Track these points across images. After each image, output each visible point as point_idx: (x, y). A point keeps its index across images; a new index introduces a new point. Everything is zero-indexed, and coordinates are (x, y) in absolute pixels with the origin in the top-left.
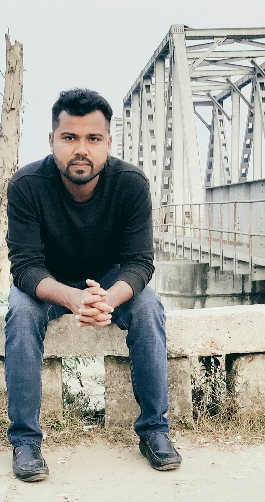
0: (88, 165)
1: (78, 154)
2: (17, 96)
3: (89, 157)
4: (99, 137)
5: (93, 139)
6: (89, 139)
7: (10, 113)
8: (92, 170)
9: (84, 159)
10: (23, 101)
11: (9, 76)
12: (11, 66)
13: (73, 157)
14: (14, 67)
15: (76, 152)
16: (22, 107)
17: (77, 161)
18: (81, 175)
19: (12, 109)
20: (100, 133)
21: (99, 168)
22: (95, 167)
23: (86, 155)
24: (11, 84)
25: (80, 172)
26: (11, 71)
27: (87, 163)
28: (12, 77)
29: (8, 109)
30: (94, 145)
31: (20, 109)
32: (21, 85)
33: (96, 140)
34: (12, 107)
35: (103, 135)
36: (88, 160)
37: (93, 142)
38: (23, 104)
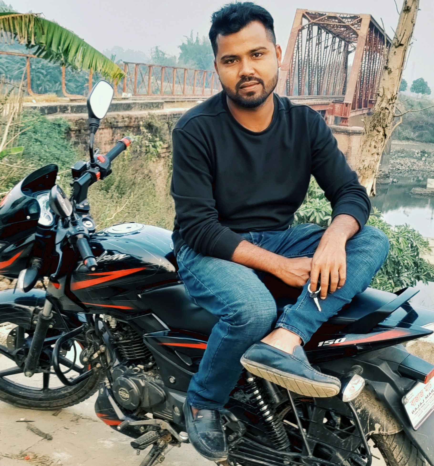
0: (258, 84)
1: (243, 76)
2: (407, 34)
3: (256, 76)
4: (261, 51)
5: (257, 55)
6: (252, 56)
7: (397, 48)
8: (264, 88)
9: (250, 79)
10: (412, 37)
11: (403, 14)
12: (408, 5)
13: (239, 79)
14: (410, 6)
15: (241, 74)
16: (411, 43)
17: (244, 83)
18: (252, 97)
19: (401, 45)
20: (262, 45)
21: (271, 84)
22: (266, 83)
23: (252, 74)
24: (404, 22)
25: (251, 94)
26: (407, 10)
27: (256, 82)
28: (407, 15)
29: (397, 45)
30: (258, 61)
31: (408, 44)
32: (413, 23)
33: (260, 55)
34: (402, 43)
35: (267, 47)
36: (256, 79)
37: (257, 58)
38: (412, 40)
